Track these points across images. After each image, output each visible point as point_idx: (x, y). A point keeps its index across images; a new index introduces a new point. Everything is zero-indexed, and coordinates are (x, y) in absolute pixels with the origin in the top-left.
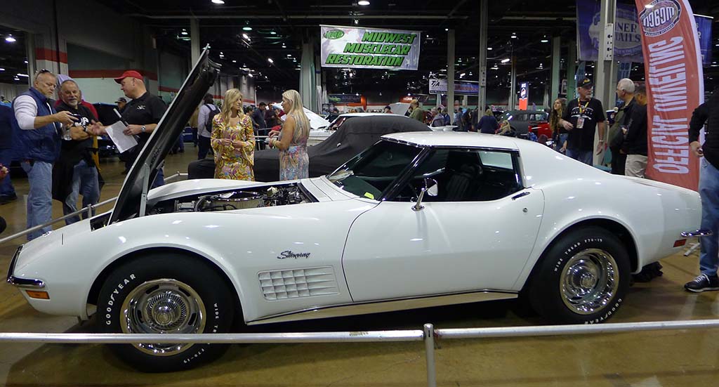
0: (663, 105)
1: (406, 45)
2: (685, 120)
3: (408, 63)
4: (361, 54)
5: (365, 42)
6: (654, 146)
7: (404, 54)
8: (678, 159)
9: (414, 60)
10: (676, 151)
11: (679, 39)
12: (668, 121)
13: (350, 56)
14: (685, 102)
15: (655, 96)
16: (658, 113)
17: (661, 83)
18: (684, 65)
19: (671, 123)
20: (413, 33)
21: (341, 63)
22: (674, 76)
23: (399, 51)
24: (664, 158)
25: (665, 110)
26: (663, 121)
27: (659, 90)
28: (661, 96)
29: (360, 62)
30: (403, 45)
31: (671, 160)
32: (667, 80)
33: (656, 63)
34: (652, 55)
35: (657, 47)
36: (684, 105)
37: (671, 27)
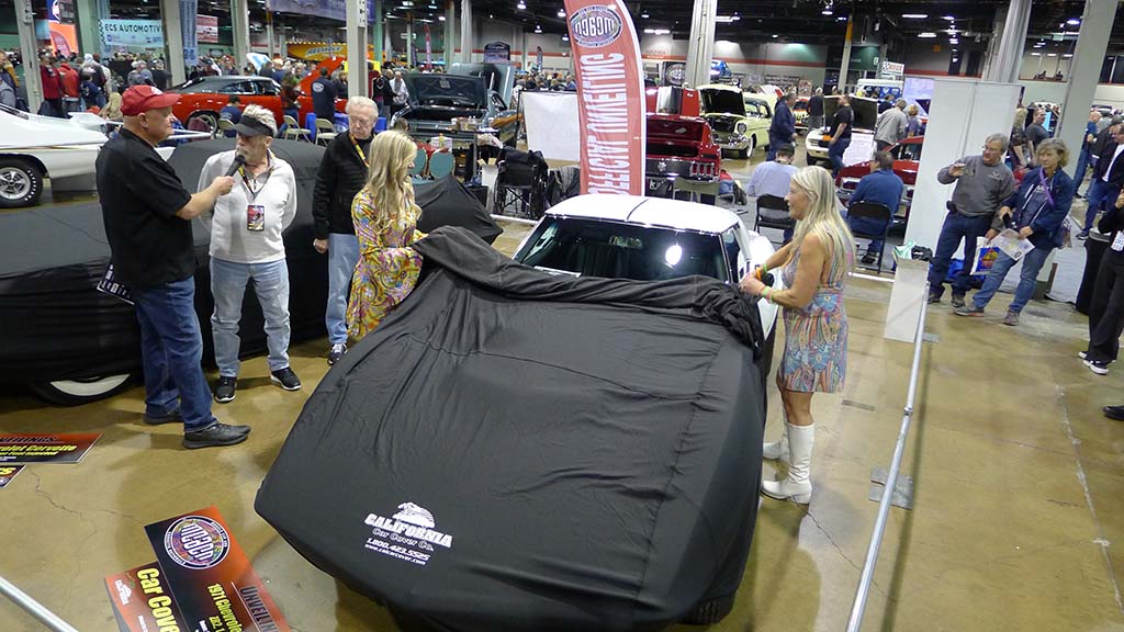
0: (598, 125)
2: (626, 143)
6: (592, 169)
8: (617, 183)
10: (615, 175)
11: (619, 57)
12: (606, 143)
14: (626, 125)
15: (590, 114)
16: (593, 133)
17: (597, 101)
18: (624, 85)
19: (609, 146)
22: (612, 95)
24: (602, 182)
25: (601, 131)
26: (600, 142)
27: (594, 108)
28: (596, 115)
31: (607, 184)
32: (603, 98)
33: (591, 78)
34: (586, 68)
35: (592, 60)
36: (625, 128)
37: (610, 41)
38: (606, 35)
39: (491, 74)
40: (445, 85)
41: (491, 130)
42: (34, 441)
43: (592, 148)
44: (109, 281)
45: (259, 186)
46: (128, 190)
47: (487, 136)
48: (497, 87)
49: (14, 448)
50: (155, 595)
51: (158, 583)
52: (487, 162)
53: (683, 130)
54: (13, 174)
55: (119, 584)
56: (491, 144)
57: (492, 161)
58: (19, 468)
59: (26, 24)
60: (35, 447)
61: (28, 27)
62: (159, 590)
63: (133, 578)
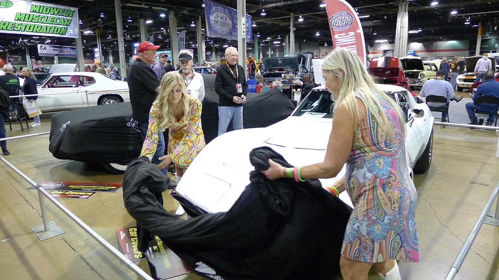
1: (67, 18)
3: (71, 32)
4: (31, 23)
5: (33, 13)
7: (67, 25)
9: (75, 30)
11: (353, 33)
13: (21, 24)
20: (72, 9)
21: (13, 30)
23: (63, 22)
29: (31, 30)
30: (65, 18)
33: (340, 44)
34: (337, 40)
37: (348, 27)
38: (346, 24)
39: (301, 59)
40: (280, 62)
41: (299, 78)
42: (102, 185)
44: (132, 122)
45: (189, 82)
46: (138, 80)
47: (298, 81)
48: (304, 63)
49: (94, 187)
50: (134, 237)
51: (136, 233)
52: (297, 90)
53: (389, 72)
54: (112, 102)
55: (121, 232)
56: (299, 84)
57: (299, 90)
58: (94, 193)
59: (122, 51)
60: (102, 187)
61: (122, 53)
62: (136, 236)
63: (126, 231)
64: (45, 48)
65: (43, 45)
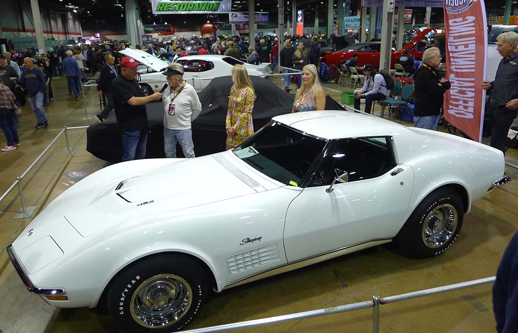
0: (457, 67)
2: (473, 79)
6: (452, 97)
8: (466, 107)
10: (465, 102)
11: (471, 18)
12: (460, 79)
14: (474, 66)
15: (452, 59)
16: (453, 72)
17: (457, 50)
18: (474, 38)
19: (462, 81)
22: (466, 46)
24: (457, 106)
25: (458, 71)
26: (457, 79)
27: (455, 55)
28: (456, 60)
31: (461, 108)
32: (461, 48)
33: (454, 35)
34: (452, 28)
35: (455, 22)
36: (472, 68)
38: (465, 4)
43: (453, 83)
64: (236, 16)
65: (235, 13)
